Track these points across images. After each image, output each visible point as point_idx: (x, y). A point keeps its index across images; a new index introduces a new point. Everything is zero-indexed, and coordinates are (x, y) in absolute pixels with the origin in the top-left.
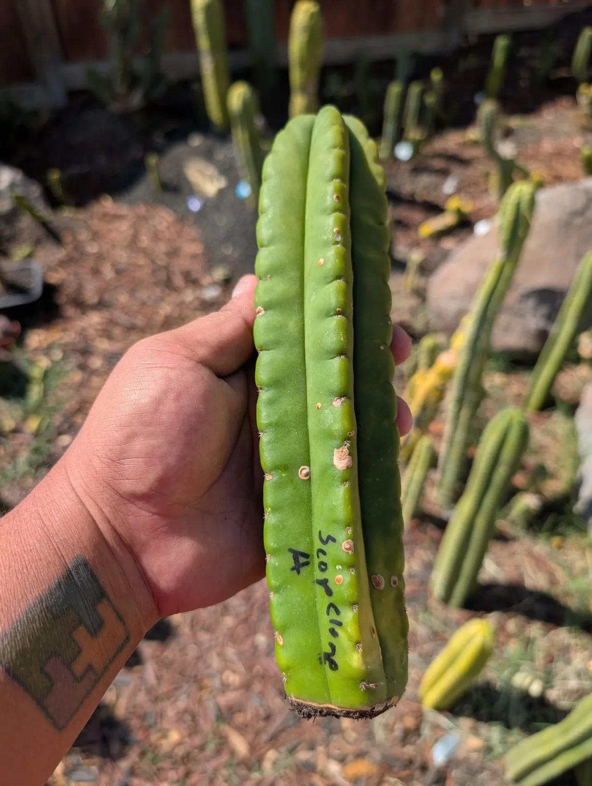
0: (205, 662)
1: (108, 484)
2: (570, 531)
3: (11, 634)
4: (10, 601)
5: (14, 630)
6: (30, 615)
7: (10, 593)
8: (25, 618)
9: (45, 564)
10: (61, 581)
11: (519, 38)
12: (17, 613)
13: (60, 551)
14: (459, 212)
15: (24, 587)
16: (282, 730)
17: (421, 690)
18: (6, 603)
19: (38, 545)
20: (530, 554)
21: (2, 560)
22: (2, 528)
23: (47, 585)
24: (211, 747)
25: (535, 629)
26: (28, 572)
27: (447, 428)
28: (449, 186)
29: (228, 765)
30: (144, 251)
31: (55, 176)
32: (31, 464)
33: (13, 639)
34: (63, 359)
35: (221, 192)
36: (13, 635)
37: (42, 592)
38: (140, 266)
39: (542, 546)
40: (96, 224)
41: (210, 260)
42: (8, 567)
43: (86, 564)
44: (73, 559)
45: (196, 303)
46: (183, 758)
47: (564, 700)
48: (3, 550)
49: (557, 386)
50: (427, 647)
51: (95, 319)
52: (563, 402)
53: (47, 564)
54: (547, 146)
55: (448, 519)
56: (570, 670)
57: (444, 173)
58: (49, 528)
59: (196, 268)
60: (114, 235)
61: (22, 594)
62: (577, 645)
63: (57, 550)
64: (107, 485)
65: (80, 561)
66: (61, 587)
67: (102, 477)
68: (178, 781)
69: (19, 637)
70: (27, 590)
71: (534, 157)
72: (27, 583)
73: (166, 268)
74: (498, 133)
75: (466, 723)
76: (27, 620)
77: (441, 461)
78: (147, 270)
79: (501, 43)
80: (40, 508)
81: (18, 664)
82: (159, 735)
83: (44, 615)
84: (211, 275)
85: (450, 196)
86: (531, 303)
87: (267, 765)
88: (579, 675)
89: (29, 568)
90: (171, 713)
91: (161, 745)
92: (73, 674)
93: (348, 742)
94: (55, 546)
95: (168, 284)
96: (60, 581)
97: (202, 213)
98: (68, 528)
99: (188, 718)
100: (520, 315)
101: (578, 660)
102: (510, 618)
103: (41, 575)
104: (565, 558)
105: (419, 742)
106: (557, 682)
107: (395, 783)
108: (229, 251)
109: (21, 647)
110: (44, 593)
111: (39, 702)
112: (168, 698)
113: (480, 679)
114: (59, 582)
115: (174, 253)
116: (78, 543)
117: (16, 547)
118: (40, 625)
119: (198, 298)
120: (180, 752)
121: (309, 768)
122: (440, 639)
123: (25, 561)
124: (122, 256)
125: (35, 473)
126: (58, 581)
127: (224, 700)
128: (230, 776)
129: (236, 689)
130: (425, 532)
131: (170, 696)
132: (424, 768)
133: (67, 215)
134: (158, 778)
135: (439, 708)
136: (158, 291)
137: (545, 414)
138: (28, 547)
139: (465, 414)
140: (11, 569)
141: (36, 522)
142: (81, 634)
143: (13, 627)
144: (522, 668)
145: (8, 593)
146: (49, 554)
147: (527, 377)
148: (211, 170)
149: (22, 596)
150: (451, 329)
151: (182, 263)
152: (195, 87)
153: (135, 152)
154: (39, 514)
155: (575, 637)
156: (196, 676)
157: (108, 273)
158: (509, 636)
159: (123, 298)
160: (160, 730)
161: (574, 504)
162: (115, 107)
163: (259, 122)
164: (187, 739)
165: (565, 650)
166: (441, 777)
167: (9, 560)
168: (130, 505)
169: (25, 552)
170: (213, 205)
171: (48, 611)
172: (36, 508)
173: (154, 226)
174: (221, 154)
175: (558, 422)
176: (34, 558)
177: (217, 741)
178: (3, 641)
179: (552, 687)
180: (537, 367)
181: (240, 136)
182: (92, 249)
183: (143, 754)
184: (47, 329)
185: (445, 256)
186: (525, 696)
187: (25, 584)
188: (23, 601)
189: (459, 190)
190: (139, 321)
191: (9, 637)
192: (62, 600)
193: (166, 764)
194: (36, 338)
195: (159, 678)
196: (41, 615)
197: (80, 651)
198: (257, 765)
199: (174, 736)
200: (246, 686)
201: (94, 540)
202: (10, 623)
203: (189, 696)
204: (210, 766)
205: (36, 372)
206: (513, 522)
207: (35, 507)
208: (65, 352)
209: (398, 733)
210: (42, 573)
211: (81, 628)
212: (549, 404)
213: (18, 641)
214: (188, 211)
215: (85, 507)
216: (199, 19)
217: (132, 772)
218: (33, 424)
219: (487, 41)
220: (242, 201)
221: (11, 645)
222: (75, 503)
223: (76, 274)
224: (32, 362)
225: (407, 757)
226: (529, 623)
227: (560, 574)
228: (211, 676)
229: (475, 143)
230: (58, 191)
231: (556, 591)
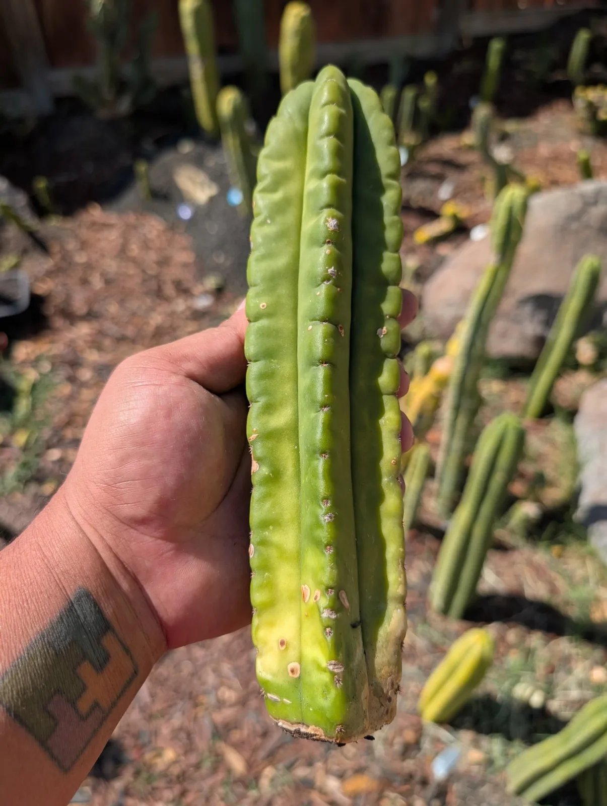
0: (200, 679)
1: (107, 510)
2: (570, 539)
3: (12, 672)
4: (10, 638)
5: (15, 668)
6: (31, 652)
7: (9, 628)
8: (26, 655)
9: (46, 596)
10: (63, 615)
11: (515, 40)
12: (18, 650)
13: (62, 583)
14: (455, 217)
15: (24, 622)
16: (280, 746)
17: (421, 703)
18: (6, 639)
19: (38, 578)
20: (530, 564)
21: (2, 595)
22: (1, 561)
23: (48, 619)
24: (207, 765)
25: (536, 640)
26: (29, 607)
27: (444, 437)
28: (445, 191)
29: (224, 783)
30: (134, 260)
31: (41, 184)
32: (19, 479)
33: (14, 677)
34: (52, 371)
35: (212, 200)
36: (14, 674)
37: (44, 627)
38: (130, 276)
39: (541, 555)
40: (84, 233)
41: (202, 269)
42: (8, 601)
43: (88, 595)
44: (75, 590)
45: (188, 313)
46: (178, 777)
47: (565, 711)
48: (2, 584)
49: (555, 393)
50: (427, 659)
51: (83, 330)
52: (561, 409)
53: (48, 597)
54: (544, 150)
55: (446, 528)
56: (571, 680)
57: (439, 178)
58: (49, 558)
59: (187, 277)
60: (103, 244)
61: (23, 630)
62: (578, 655)
63: (58, 581)
64: (105, 511)
65: (82, 593)
66: (63, 621)
67: (101, 503)
68: (173, 801)
69: (20, 675)
70: (28, 624)
71: (531, 161)
72: (28, 618)
73: (157, 277)
74: (494, 137)
75: (466, 736)
76: (28, 656)
77: (438, 470)
78: (138, 280)
79: (496, 46)
80: (40, 539)
81: (19, 703)
82: (154, 753)
83: (46, 650)
84: (202, 284)
85: (445, 202)
86: (528, 309)
87: (265, 782)
88: (581, 685)
89: (29, 602)
90: (165, 731)
91: (156, 764)
92: (77, 711)
93: (347, 758)
94: (56, 578)
95: (159, 294)
96: (61, 614)
97: (192, 221)
98: (69, 559)
99: (183, 735)
100: (517, 321)
101: (579, 670)
102: (510, 628)
103: (43, 609)
104: (565, 567)
105: (419, 755)
106: (559, 692)
107: (396, 798)
108: (221, 259)
109: (22, 685)
110: (46, 628)
111: (43, 743)
112: (163, 716)
113: (479, 691)
114: (61, 616)
115: (164, 262)
116: (80, 573)
117: (16, 580)
118: (42, 661)
119: (189, 308)
120: (176, 770)
121: (307, 785)
122: (439, 651)
123: (25, 595)
124: (112, 266)
125: (24, 488)
126: (60, 614)
127: (220, 717)
128: (226, 794)
129: (231, 706)
130: (424, 543)
131: (164, 714)
132: (424, 782)
133: (54, 224)
134: (153, 797)
135: (440, 721)
136: (149, 301)
137: (544, 421)
138: (28, 579)
139: (462, 422)
140: (11, 603)
141: (36, 554)
142: (86, 670)
143: (14, 664)
144: (522, 679)
145: (8, 628)
146: (50, 586)
147: (525, 385)
148: (201, 177)
149: (23, 632)
150: (446, 336)
151: (173, 273)
152: (185, 93)
153: (124, 159)
154: (39, 545)
155: (576, 647)
156: (191, 693)
157: (97, 283)
158: (509, 647)
159: (113, 308)
160: (155, 749)
161: (574, 512)
162: (103, 114)
163: (250, 128)
164: (183, 758)
165: (566, 661)
166: (442, 792)
167: (9, 594)
168: (132, 530)
169: (25, 585)
170: (204, 213)
171: (50, 647)
172: (36, 539)
173: (144, 235)
174: (212, 161)
175: (557, 429)
176: (34, 590)
177: (213, 759)
178: (3, 679)
179: (553, 697)
180: (535, 374)
181: (231, 142)
182: (81, 258)
183: (137, 774)
184: (35, 341)
185: (441, 262)
186: (526, 708)
187: (26, 619)
188: (24, 637)
189: (455, 196)
190: (130, 331)
191: (10, 675)
192: (64, 634)
193: (161, 783)
194: (23, 350)
195: (153, 696)
196: (42, 652)
197: (84, 688)
198: (254, 782)
199: (169, 755)
200: (243, 702)
201: (96, 569)
202: (11, 660)
203: (184, 713)
204: (206, 785)
205: (24, 385)
206: (512, 532)
207: (34, 538)
208: (53, 365)
209: (397, 747)
210: (43, 607)
211: (86, 663)
212: (547, 411)
213: (19, 679)
214: (179, 219)
215: (86, 536)
216: (188, 23)
217: (126, 792)
218: (21, 438)
219: (481, 45)
220: (233, 209)
221: (12, 684)
222: (76, 532)
223: (65, 285)
224: (19, 375)
225: (406, 771)
226: (529, 633)
227: (561, 583)
228: (206, 693)
229: (470, 148)
230: (45, 200)
231: (557, 601)
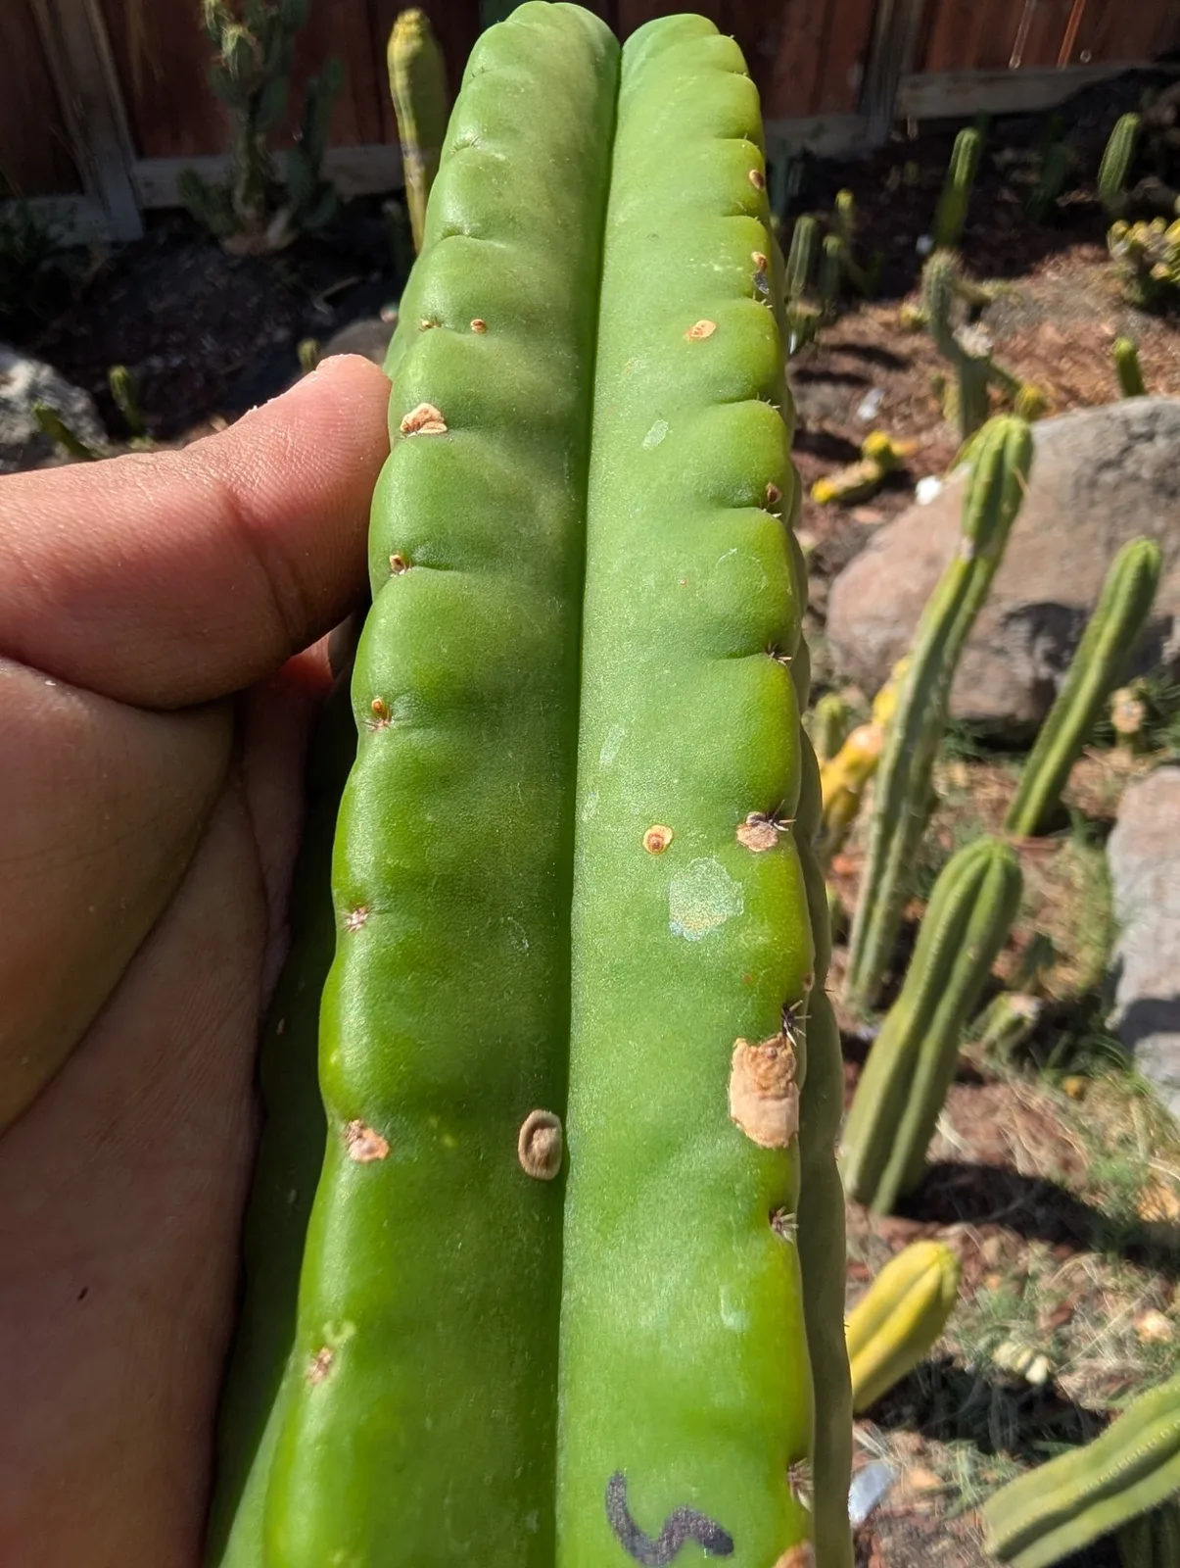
2: (1099, 1065)
11: (999, 129)
14: (884, 455)
20: (1026, 1110)
25: (1034, 1255)
27: (866, 868)
28: (868, 406)
39: (1042, 1095)
47: (1094, 1397)
49: (1072, 788)
52: (1083, 816)
54: (1051, 333)
55: (870, 1042)
56: (1103, 1336)
57: (861, 383)
62: (1117, 1288)
71: (1027, 354)
74: (959, 312)
75: (905, 1440)
79: (966, 138)
85: (868, 427)
86: (1023, 629)
88: (1119, 1343)
100: (1002, 652)
101: (1117, 1314)
102: (987, 1235)
104: (1091, 1117)
106: (1079, 1360)
113: (931, 1354)
122: (854, 1278)
137: (1052, 840)
139: (899, 841)
144: (1010, 1335)
147: (1014, 771)
150: (872, 684)
152: (389, 208)
155: (1114, 1274)
158: (987, 1270)
161: (1107, 1013)
162: (236, 245)
165: (1095, 1297)
166: (861, 1551)
175: (1072, 854)
179: (1068, 1370)
180: (1036, 752)
185: (862, 540)
189: (886, 412)
206: (990, 1047)
212: (1053, 821)
216: (397, 79)
226: (1025, 1244)
227: (1081, 1147)
230: (122, 403)
231: (1074, 1181)
